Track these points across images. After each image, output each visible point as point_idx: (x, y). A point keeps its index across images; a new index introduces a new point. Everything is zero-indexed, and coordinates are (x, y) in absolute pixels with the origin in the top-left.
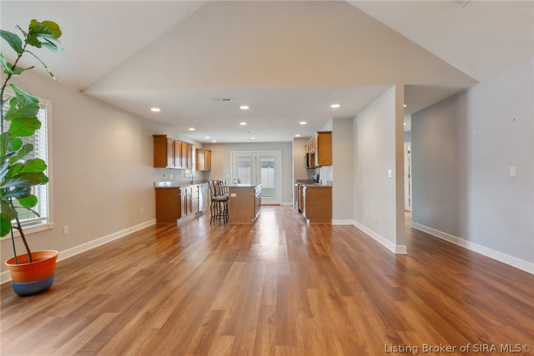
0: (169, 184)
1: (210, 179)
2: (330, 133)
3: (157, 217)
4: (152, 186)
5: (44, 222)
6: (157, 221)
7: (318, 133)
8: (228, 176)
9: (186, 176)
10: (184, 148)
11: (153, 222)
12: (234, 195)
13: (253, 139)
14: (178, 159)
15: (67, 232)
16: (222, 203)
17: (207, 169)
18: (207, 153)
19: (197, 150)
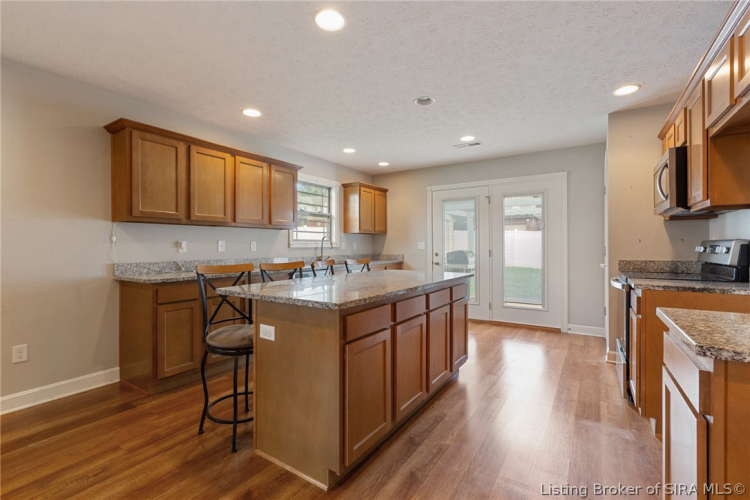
1: (385, 251)
3: (121, 363)
8: (422, 246)
12: (268, 332)
17: (369, 227)
18: (368, 195)
19: (346, 189)
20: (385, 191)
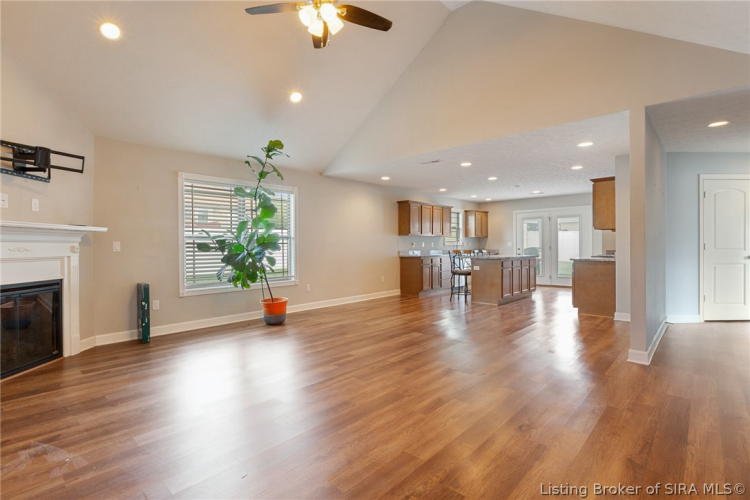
0: (418, 253)
1: (487, 247)
2: (613, 179)
3: (401, 288)
4: (396, 254)
5: (293, 279)
6: (402, 292)
7: (592, 180)
8: (509, 244)
9: (446, 244)
10: (437, 213)
11: (397, 292)
12: (477, 268)
13: (536, 193)
14: (427, 225)
15: (308, 289)
16: (463, 277)
17: (479, 235)
18: (479, 215)
19: (466, 212)
20: (487, 213)
